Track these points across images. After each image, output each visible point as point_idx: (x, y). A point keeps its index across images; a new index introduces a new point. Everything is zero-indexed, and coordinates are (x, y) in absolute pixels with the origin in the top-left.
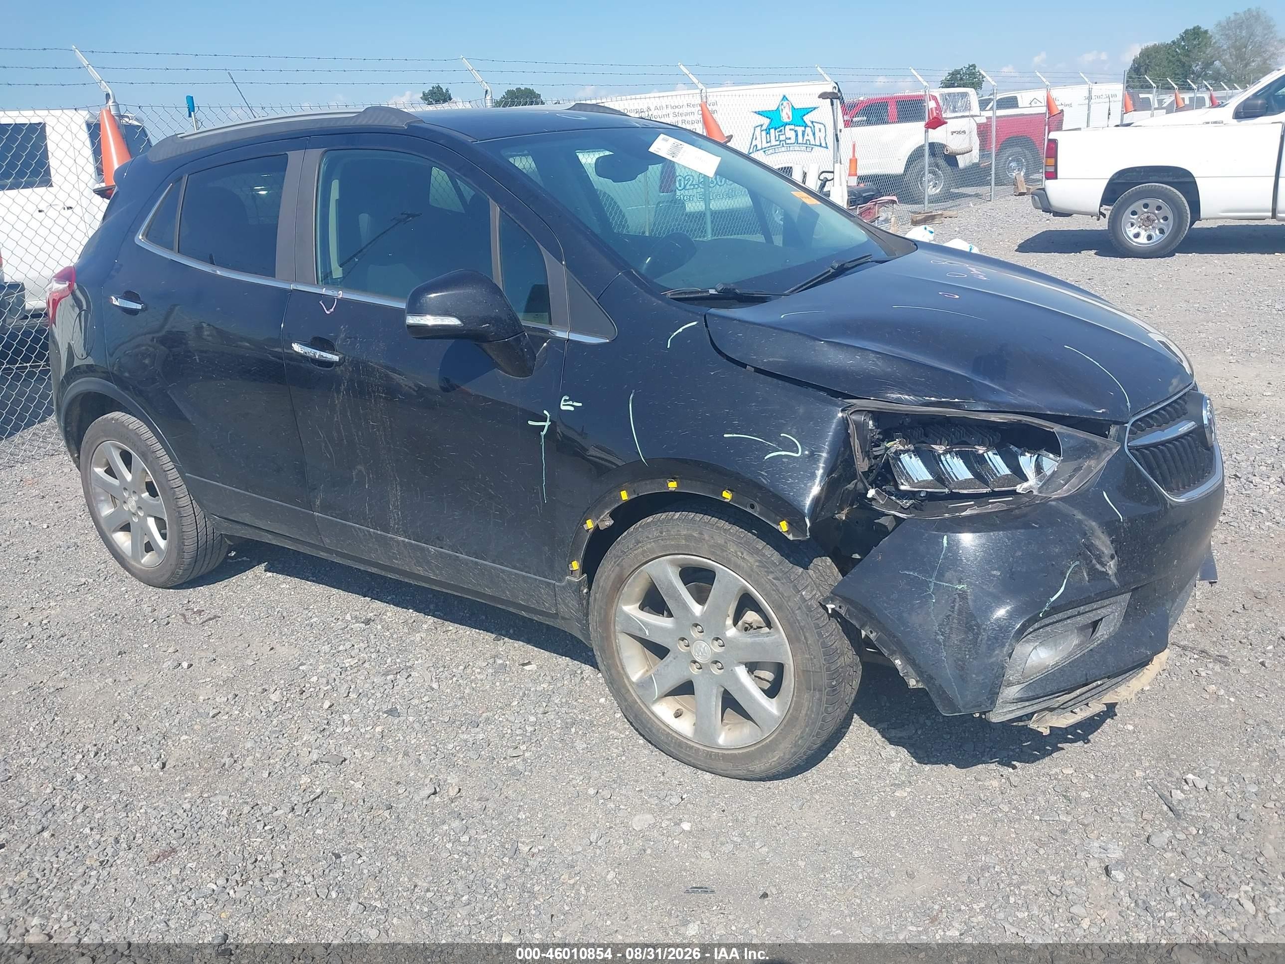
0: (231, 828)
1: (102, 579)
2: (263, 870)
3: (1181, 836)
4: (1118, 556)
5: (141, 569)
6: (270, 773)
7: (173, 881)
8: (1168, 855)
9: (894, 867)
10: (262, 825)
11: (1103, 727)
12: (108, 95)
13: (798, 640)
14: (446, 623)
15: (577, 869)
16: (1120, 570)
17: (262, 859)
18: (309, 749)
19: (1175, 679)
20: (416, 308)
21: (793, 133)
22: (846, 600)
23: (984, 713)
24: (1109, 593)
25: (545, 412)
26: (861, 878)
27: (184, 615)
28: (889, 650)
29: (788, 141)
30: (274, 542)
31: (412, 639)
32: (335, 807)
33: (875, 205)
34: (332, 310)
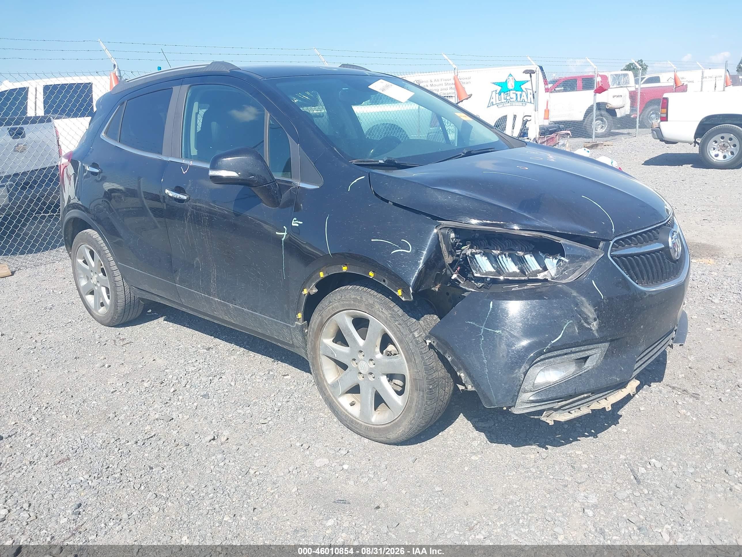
0: (102, 450)
1: (80, 321)
2: (110, 472)
3: (637, 494)
4: (599, 319)
5: (98, 316)
6: (131, 423)
7: (63, 474)
8: (625, 504)
9: (458, 498)
10: (118, 449)
11: (609, 429)
12: (115, 65)
13: (411, 361)
14: (250, 352)
15: (277, 485)
16: (600, 329)
17: (111, 467)
18: (156, 412)
19: (662, 405)
20: (214, 167)
21: (515, 95)
22: (437, 338)
23: (510, 407)
24: (591, 341)
25: (284, 227)
26: (436, 503)
27: (115, 341)
28: (457, 367)
29: (511, 100)
30: (161, 302)
31: (229, 359)
32: (158, 443)
33: (557, 135)
34: (186, 172)
